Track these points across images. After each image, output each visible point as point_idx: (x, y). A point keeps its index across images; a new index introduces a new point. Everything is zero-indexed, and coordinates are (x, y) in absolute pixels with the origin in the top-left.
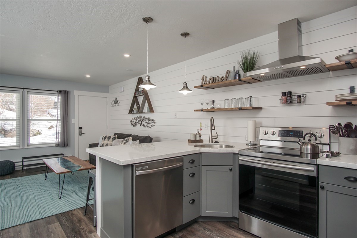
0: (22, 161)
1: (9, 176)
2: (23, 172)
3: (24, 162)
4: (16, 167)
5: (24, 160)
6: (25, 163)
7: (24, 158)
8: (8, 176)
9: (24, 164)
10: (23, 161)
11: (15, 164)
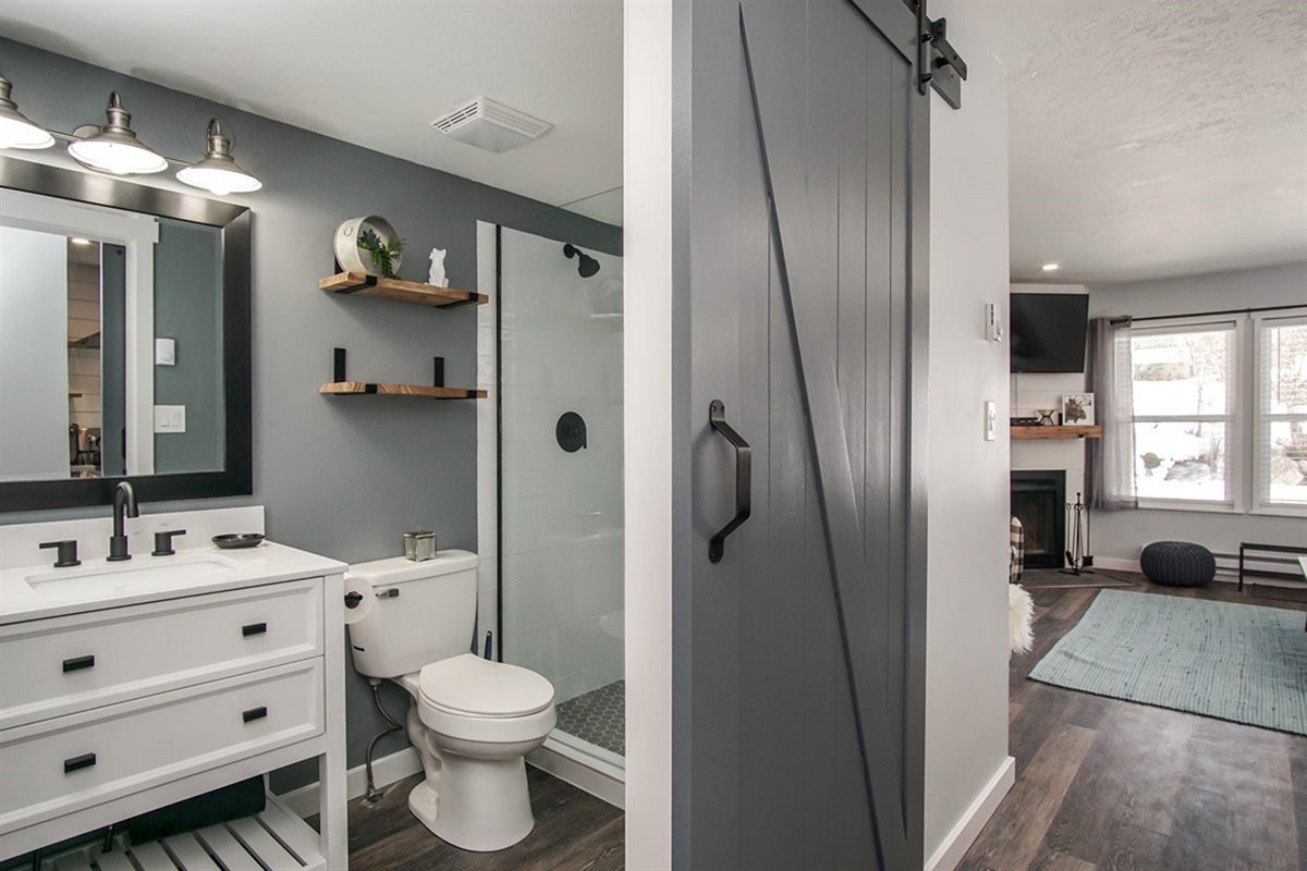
0: (1238, 553)
1: (1193, 591)
2: (1240, 589)
3: (1245, 562)
4: (1218, 572)
5: (1247, 552)
6: (1248, 565)
7: (1245, 546)
8: (1190, 591)
9: (1245, 567)
10: (1241, 557)
11: (1216, 559)
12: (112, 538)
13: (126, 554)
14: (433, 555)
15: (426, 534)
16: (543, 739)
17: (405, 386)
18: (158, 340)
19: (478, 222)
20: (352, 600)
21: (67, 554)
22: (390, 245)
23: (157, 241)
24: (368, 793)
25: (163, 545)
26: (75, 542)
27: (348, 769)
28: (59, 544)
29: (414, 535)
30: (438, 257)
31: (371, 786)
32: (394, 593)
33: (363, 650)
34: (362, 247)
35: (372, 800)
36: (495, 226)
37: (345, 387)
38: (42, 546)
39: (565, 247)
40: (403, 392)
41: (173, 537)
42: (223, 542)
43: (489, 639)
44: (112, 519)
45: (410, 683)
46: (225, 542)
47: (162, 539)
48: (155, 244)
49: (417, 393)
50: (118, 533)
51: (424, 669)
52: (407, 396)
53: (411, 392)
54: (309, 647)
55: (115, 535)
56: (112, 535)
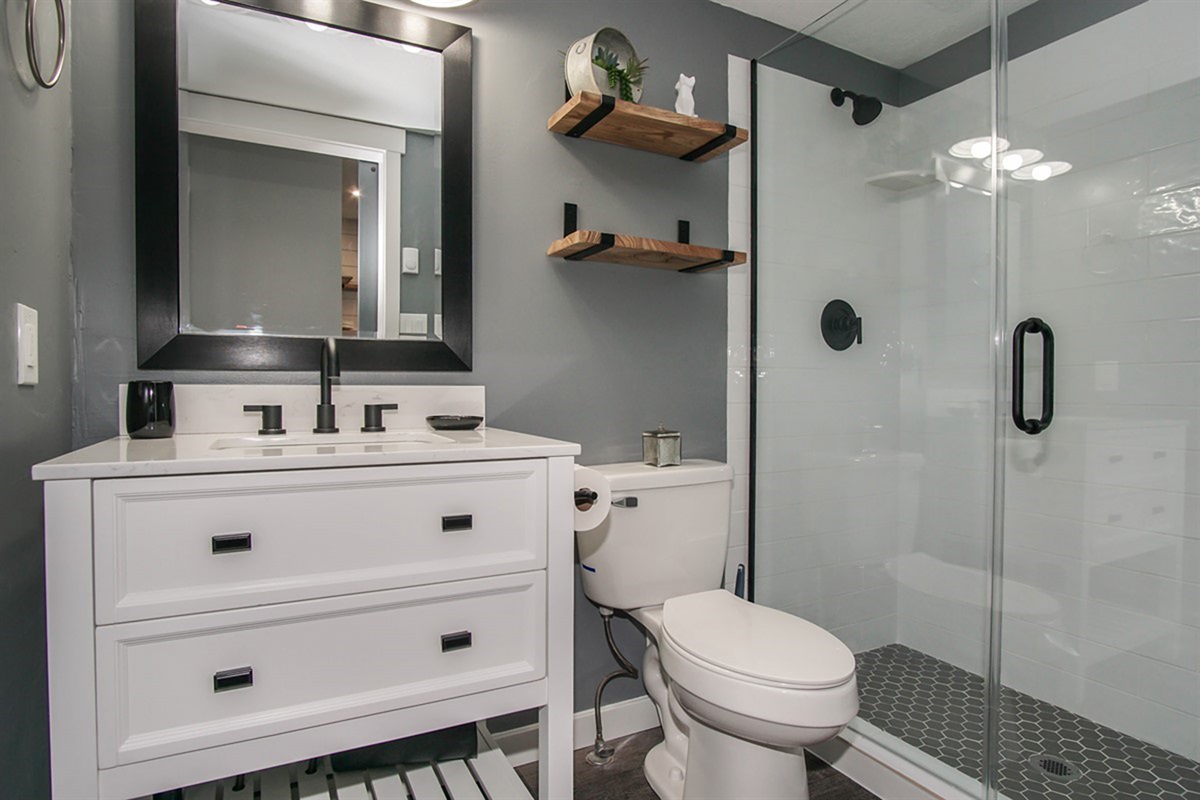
12: (319, 406)
13: (334, 427)
14: (677, 462)
15: (668, 433)
16: (839, 727)
17: (647, 240)
18: (405, 249)
19: (730, 56)
20: (584, 499)
21: (272, 420)
22: (629, 70)
23: (404, 152)
24: (597, 746)
25: (373, 418)
26: (280, 407)
27: (575, 711)
28: (265, 409)
29: (655, 434)
30: (686, 85)
31: (599, 738)
32: (632, 502)
33: (593, 570)
34: (597, 64)
35: (602, 755)
36: (749, 62)
37: (576, 238)
38: (247, 408)
39: (833, 90)
40: (646, 247)
41: (383, 411)
42: (437, 423)
43: (740, 574)
44: (319, 386)
45: (650, 618)
46: (440, 423)
47: (373, 413)
48: (402, 155)
49: (662, 249)
50: (326, 401)
51: (668, 603)
52: (649, 253)
53: (655, 249)
54: (527, 556)
55: (323, 403)
56: (320, 403)
